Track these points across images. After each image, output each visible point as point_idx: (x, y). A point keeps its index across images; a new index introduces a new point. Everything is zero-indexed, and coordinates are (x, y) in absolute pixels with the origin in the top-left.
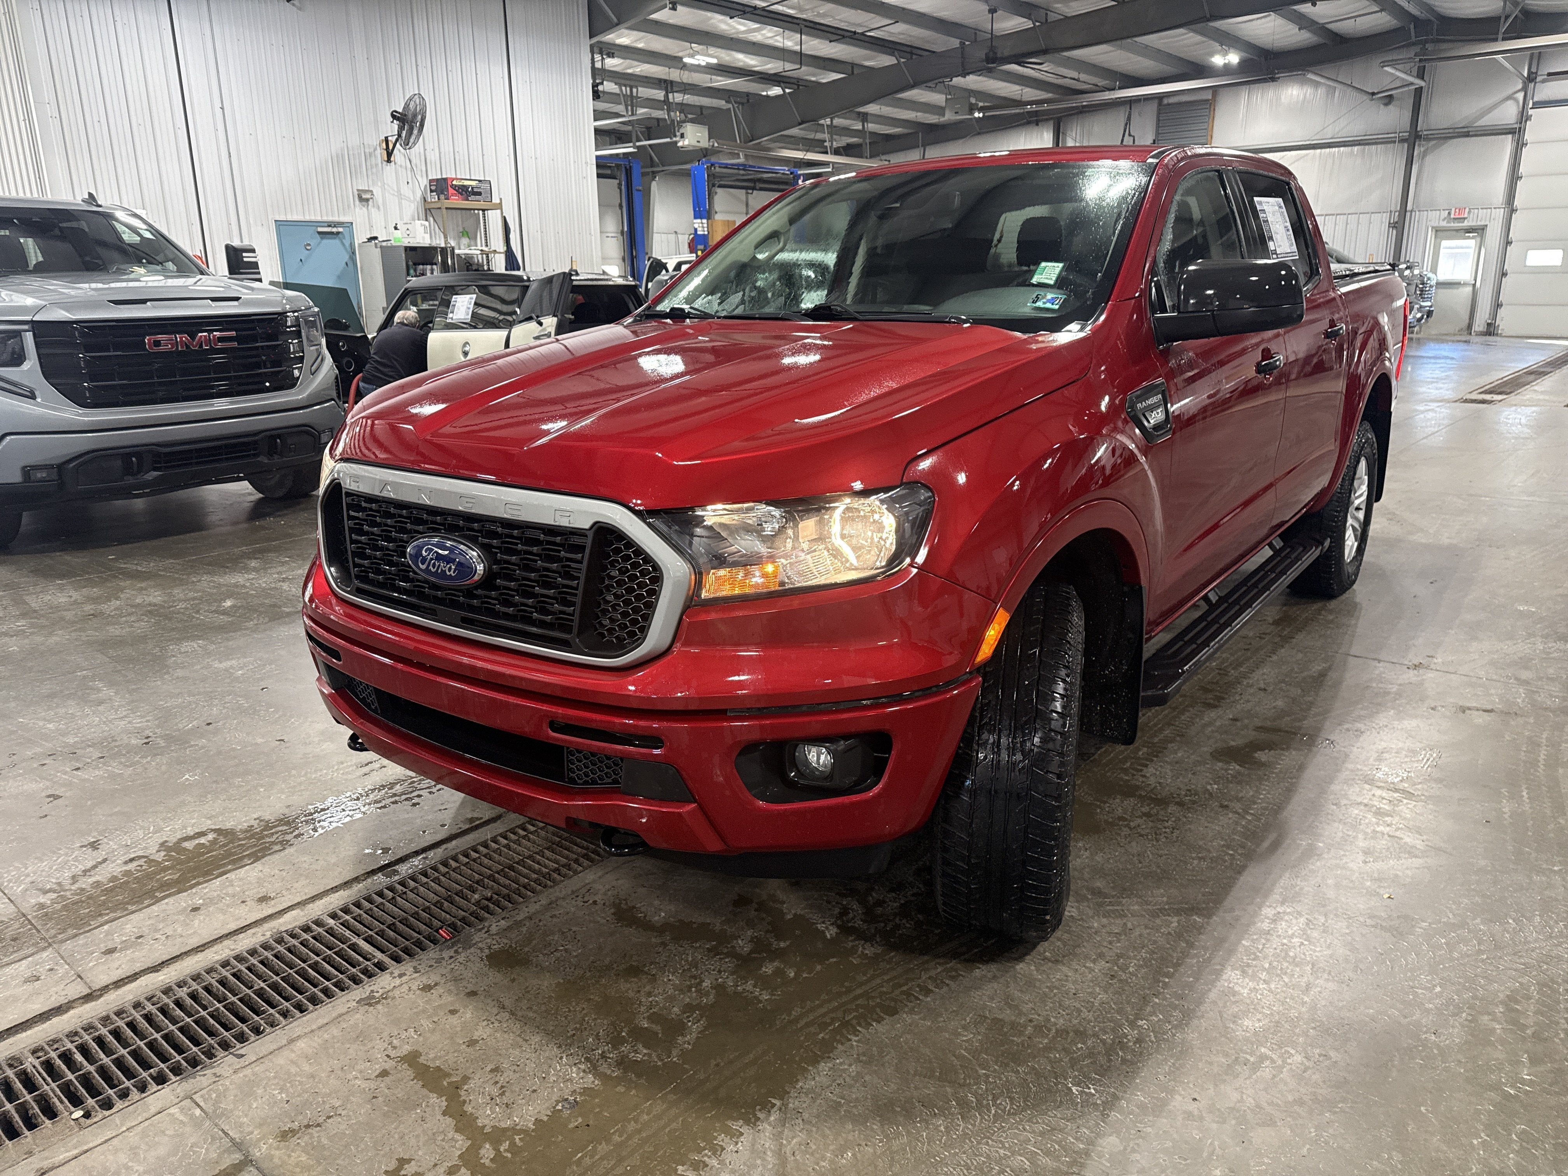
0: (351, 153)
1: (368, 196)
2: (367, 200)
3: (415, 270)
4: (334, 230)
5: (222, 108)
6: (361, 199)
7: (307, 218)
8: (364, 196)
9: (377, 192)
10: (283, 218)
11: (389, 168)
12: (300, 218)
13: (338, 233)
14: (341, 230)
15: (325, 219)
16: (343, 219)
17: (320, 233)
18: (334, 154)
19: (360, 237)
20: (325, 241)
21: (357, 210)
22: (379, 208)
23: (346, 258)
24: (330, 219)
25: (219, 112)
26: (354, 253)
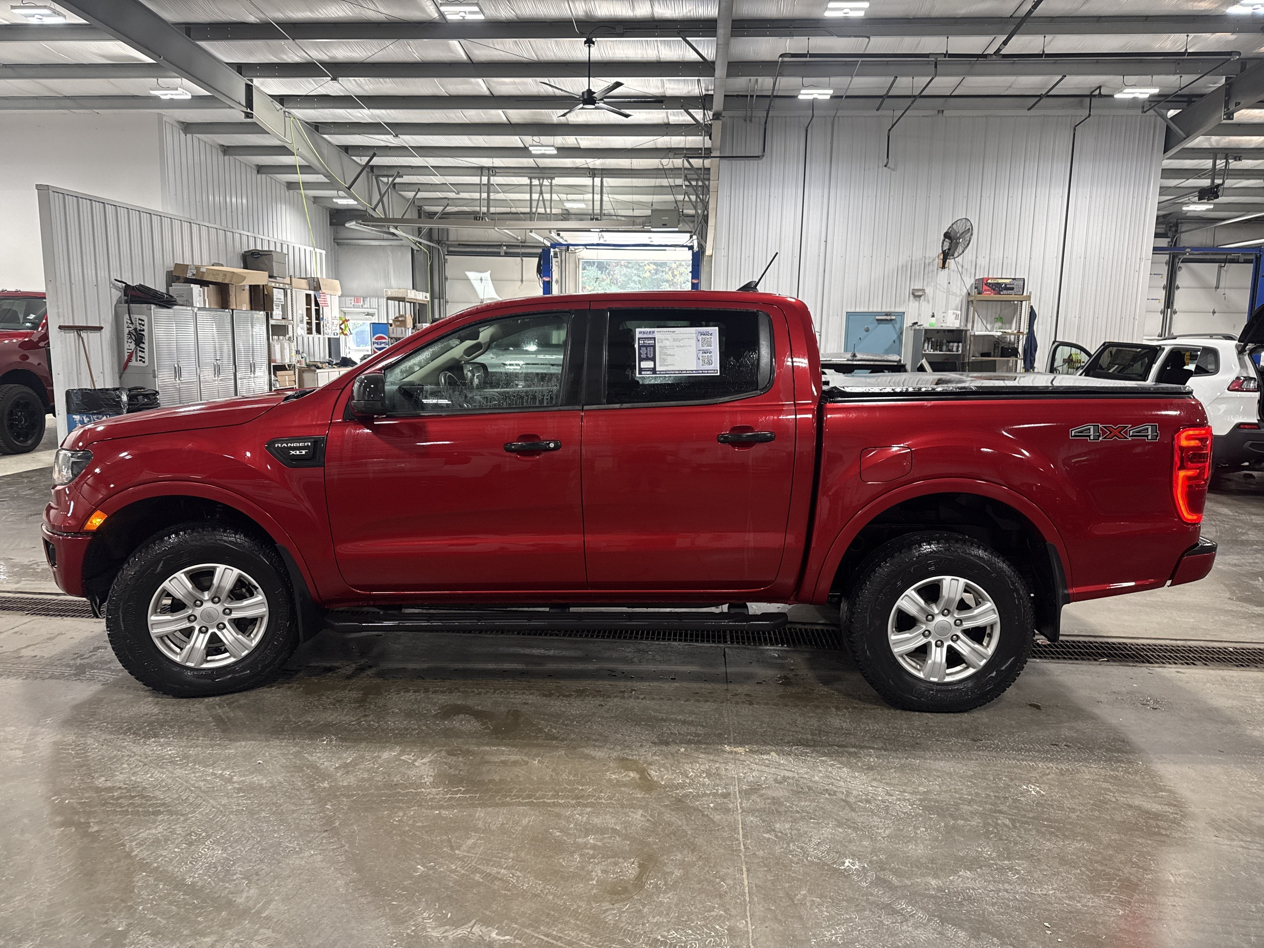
0: (914, 263)
1: (920, 293)
2: (920, 296)
3: (947, 346)
4: (888, 318)
5: (826, 242)
6: (915, 296)
7: (871, 310)
8: (916, 294)
9: (929, 290)
10: (853, 310)
11: (944, 273)
12: (866, 310)
13: (891, 320)
14: (893, 317)
15: (884, 310)
16: (897, 310)
17: (877, 320)
18: (900, 264)
19: (908, 322)
20: (881, 326)
21: (911, 303)
22: (928, 302)
23: (895, 337)
24: (888, 310)
25: (823, 243)
26: (901, 333)
